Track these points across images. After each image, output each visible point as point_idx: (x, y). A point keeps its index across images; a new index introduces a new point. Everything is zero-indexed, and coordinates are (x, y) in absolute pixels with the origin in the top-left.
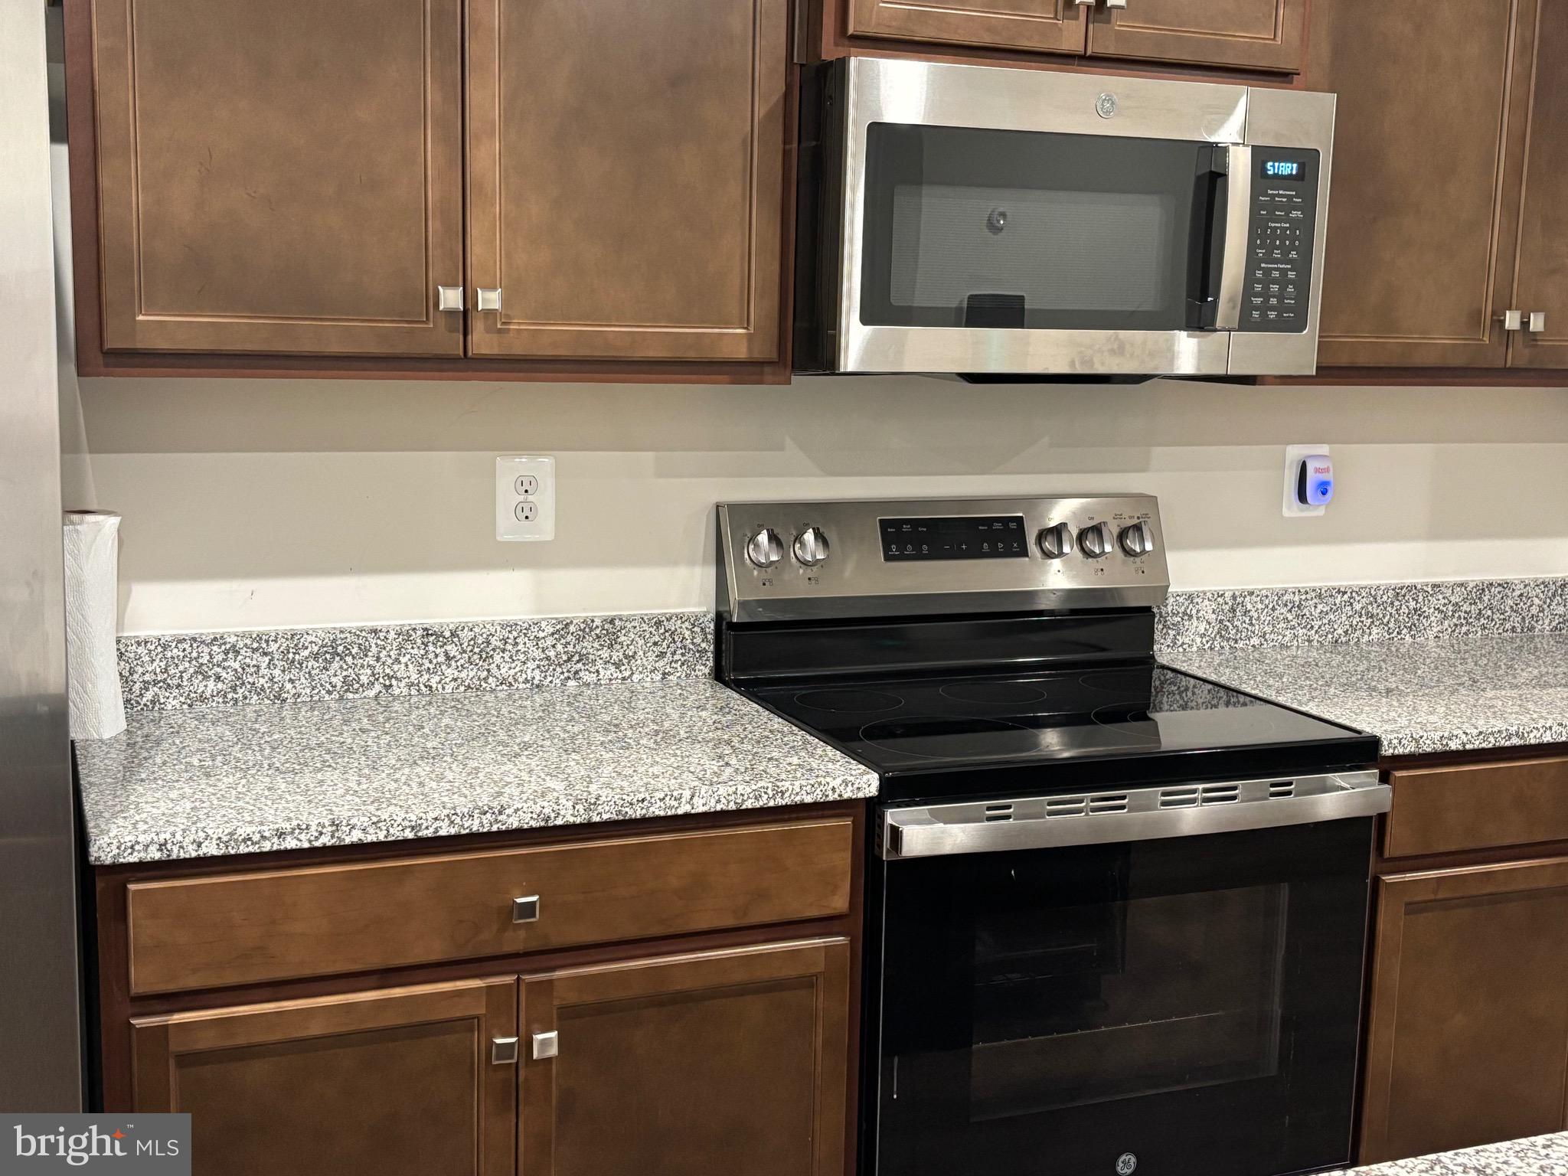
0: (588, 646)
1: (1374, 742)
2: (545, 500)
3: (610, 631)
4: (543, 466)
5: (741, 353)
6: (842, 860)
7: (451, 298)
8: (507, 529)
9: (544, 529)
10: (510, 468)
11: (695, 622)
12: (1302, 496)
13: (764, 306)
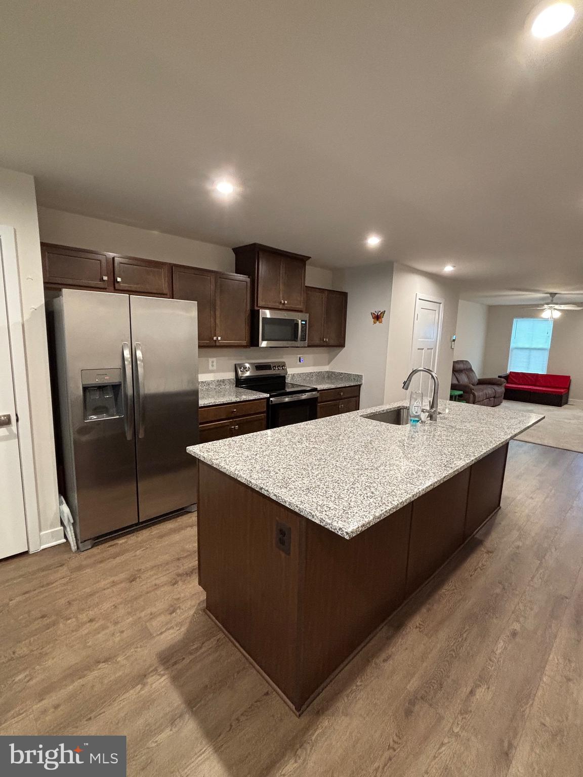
0: (221, 383)
1: (317, 388)
2: (215, 364)
3: (223, 381)
4: (214, 359)
5: (245, 344)
6: (265, 404)
7: (215, 338)
8: (211, 368)
9: (215, 368)
10: (210, 360)
11: (233, 379)
12: (300, 361)
13: (248, 339)
